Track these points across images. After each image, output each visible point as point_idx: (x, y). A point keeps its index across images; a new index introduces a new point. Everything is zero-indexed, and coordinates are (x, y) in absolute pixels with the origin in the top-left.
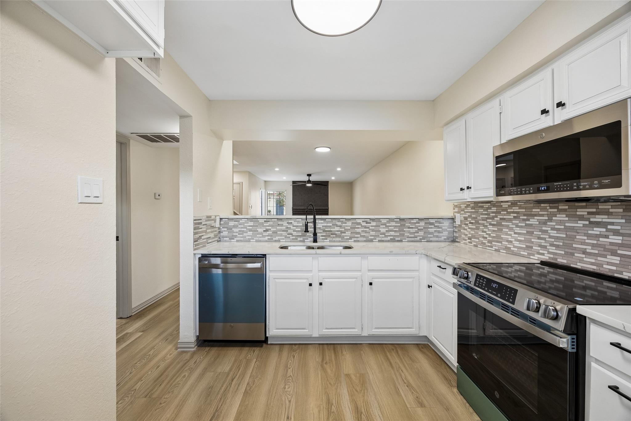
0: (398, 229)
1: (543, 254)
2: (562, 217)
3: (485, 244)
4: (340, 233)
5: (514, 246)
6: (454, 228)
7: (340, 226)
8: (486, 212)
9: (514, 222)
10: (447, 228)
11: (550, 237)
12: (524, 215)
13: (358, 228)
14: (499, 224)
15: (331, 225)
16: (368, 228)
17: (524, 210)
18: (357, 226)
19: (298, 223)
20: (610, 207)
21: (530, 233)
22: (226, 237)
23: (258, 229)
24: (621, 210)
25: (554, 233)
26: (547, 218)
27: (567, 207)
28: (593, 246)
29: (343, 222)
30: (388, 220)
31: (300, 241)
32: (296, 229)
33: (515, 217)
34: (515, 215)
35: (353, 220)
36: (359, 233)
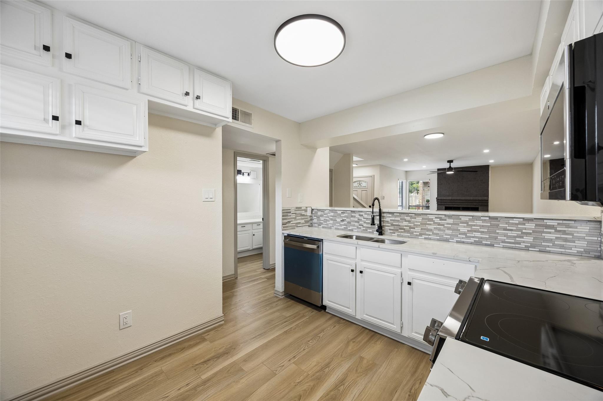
0: (486, 230)
4: (408, 228)
6: (602, 237)
7: (409, 221)
10: (585, 235)
13: (430, 224)
15: (399, 219)
16: (443, 225)
18: (428, 222)
19: (368, 215)
22: (316, 224)
23: (336, 219)
29: (413, 217)
30: (471, 217)
31: (370, 232)
32: (366, 221)
35: (424, 215)
36: (430, 230)
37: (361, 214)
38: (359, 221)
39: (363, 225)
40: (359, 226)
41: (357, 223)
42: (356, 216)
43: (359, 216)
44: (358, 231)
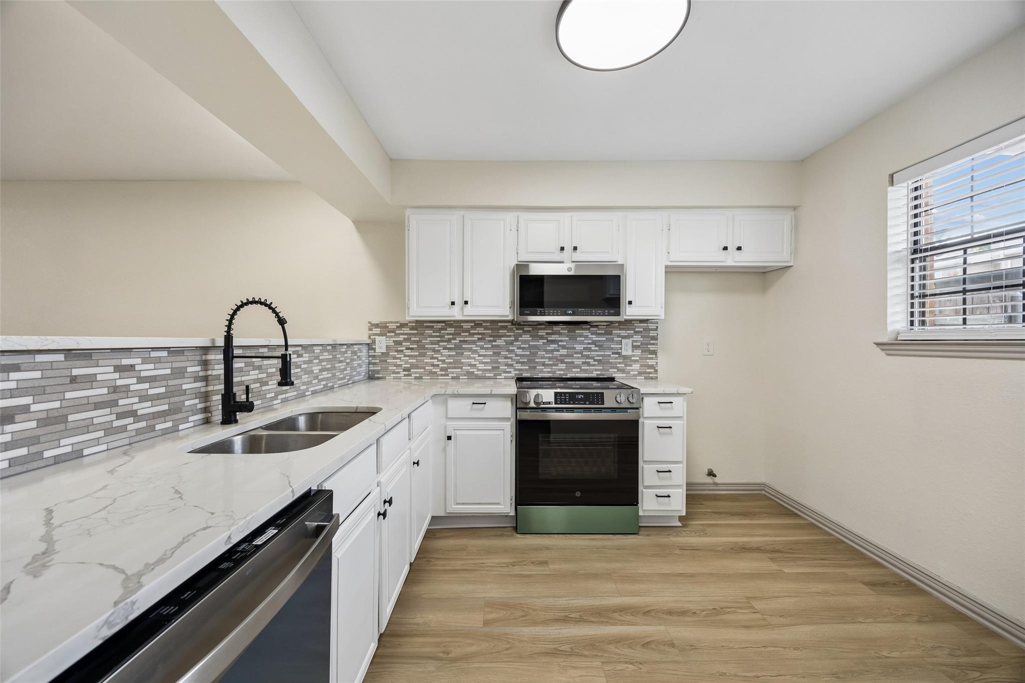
0: (330, 366)
1: (510, 372)
2: (526, 337)
3: (435, 373)
5: (477, 369)
6: (370, 359)
8: (438, 334)
9: (478, 344)
11: (517, 355)
12: (491, 336)
14: (457, 347)
17: (490, 331)
20: (560, 329)
21: (498, 354)
24: (567, 331)
25: (519, 352)
26: (513, 339)
27: (531, 329)
28: (550, 358)
30: (321, 348)
31: (167, 433)
33: (479, 339)
34: (480, 336)
37: (126, 362)
38: (114, 397)
39: (133, 414)
40: (117, 424)
41: (108, 411)
42: (99, 377)
43: (117, 375)
44: (112, 445)
